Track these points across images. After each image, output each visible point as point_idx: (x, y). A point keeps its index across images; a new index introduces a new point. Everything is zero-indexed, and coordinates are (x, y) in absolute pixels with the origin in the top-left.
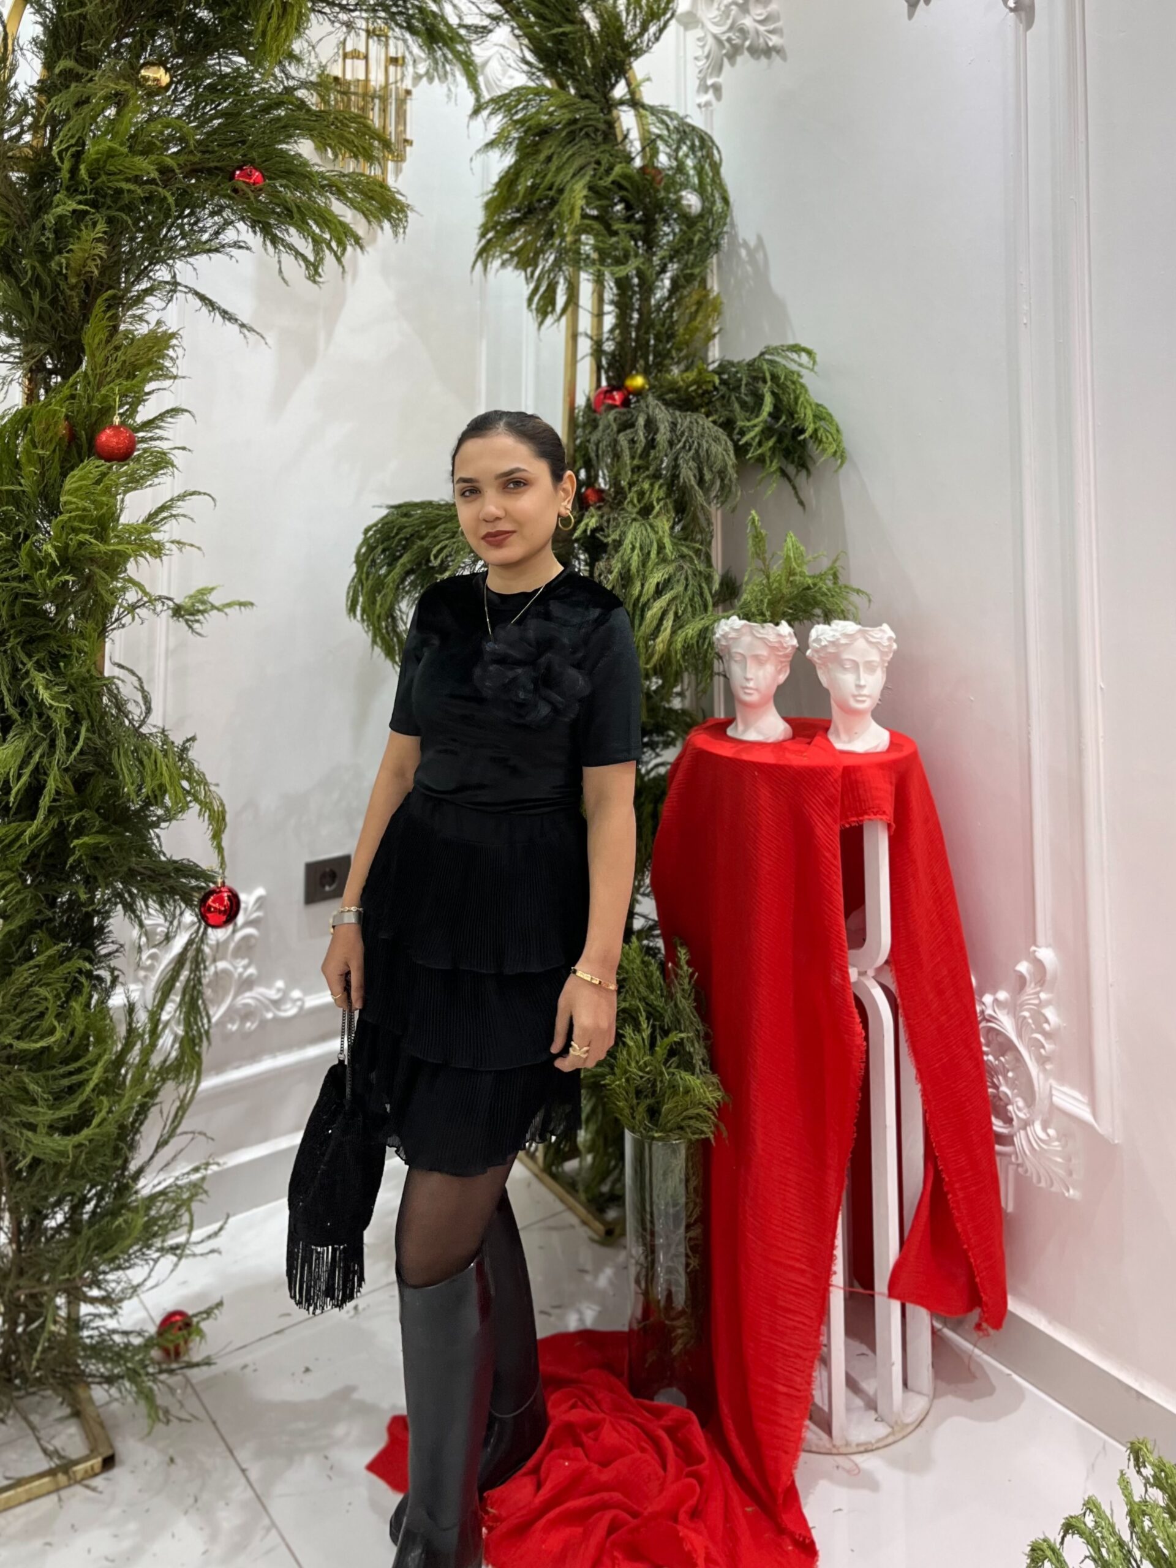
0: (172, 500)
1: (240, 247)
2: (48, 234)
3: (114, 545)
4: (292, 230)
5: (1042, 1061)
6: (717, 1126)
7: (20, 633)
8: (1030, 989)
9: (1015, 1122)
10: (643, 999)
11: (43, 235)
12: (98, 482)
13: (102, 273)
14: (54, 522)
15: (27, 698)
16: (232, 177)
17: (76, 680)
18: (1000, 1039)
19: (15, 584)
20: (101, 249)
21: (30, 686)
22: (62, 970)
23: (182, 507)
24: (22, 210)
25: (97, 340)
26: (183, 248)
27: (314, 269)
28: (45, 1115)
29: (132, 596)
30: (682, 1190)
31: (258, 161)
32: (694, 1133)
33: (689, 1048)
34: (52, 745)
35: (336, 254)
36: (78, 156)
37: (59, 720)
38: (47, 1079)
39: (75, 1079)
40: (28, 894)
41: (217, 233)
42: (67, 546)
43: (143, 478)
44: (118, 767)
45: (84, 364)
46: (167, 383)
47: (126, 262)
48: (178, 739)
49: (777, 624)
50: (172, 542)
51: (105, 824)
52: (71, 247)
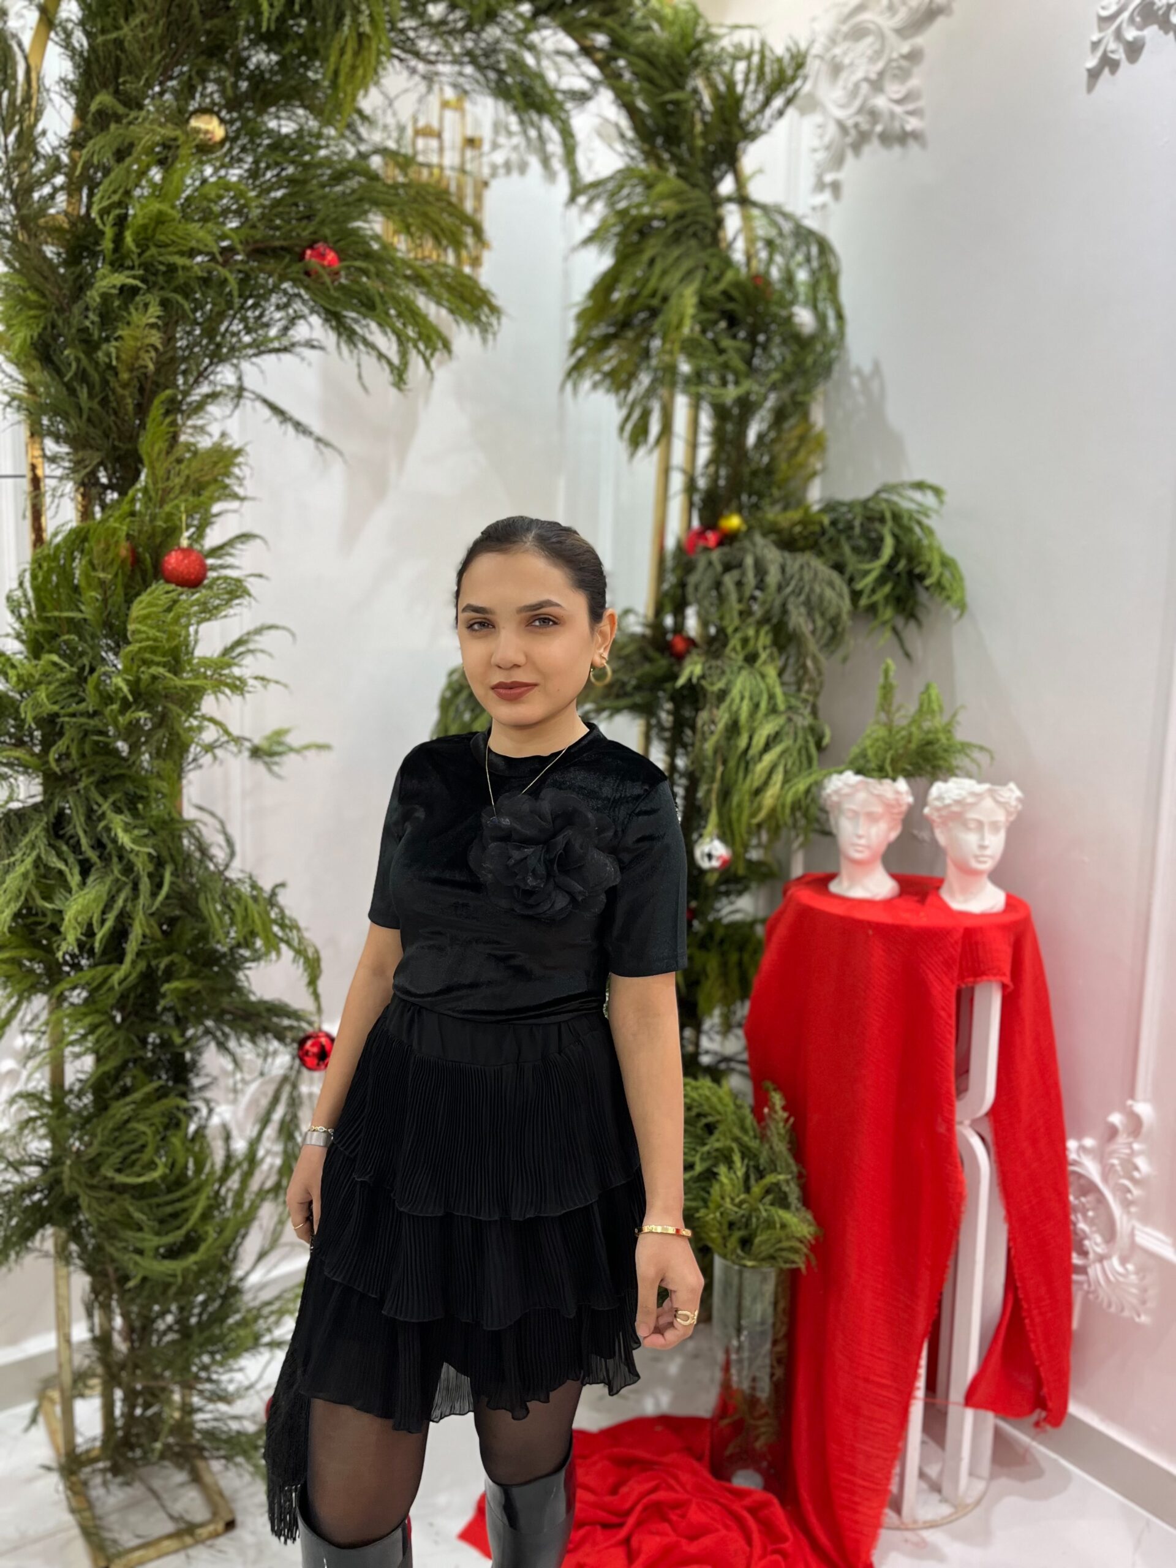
0: (248, 634)
1: (313, 347)
2: (91, 315)
3: (187, 679)
4: (373, 326)
5: (1126, 1204)
6: (807, 1256)
7: (91, 772)
8: (1122, 1139)
9: (1091, 1256)
10: (736, 1140)
11: (86, 317)
12: (169, 609)
13: (158, 371)
14: (122, 653)
15: (105, 840)
16: (301, 257)
17: (156, 823)
18: (1082, 1181)
19: (83, 720)
20: (155, 338)
21: (108, 829)
22: (158, 1108)
23: (261, 641)
24: (61, 289)
25: (156, 449)
26: (250, 346)
27: (399, 375)
28: (151, 1241)
29: (210, 734)
30: (770, 1310)
31: (331, 239)
32: (786, 1262)
33: (785, 1188)
34: (135, 887)
35: (424, 357)
36: (121, 222)
37: (142, 866)
38: (150, 1206)
39: (179, 1206)
40: (120, 1036)
41: (286, 329)
42: (138, 680)
43: (217, 608)
44: (206, 913)
45: (143, 477)
46: (234, 505)
47: (185, 359)
48: (267, 886)
49: (894, 780)
50: (256, 678)
51: (195, 968)
52: (119, 333)
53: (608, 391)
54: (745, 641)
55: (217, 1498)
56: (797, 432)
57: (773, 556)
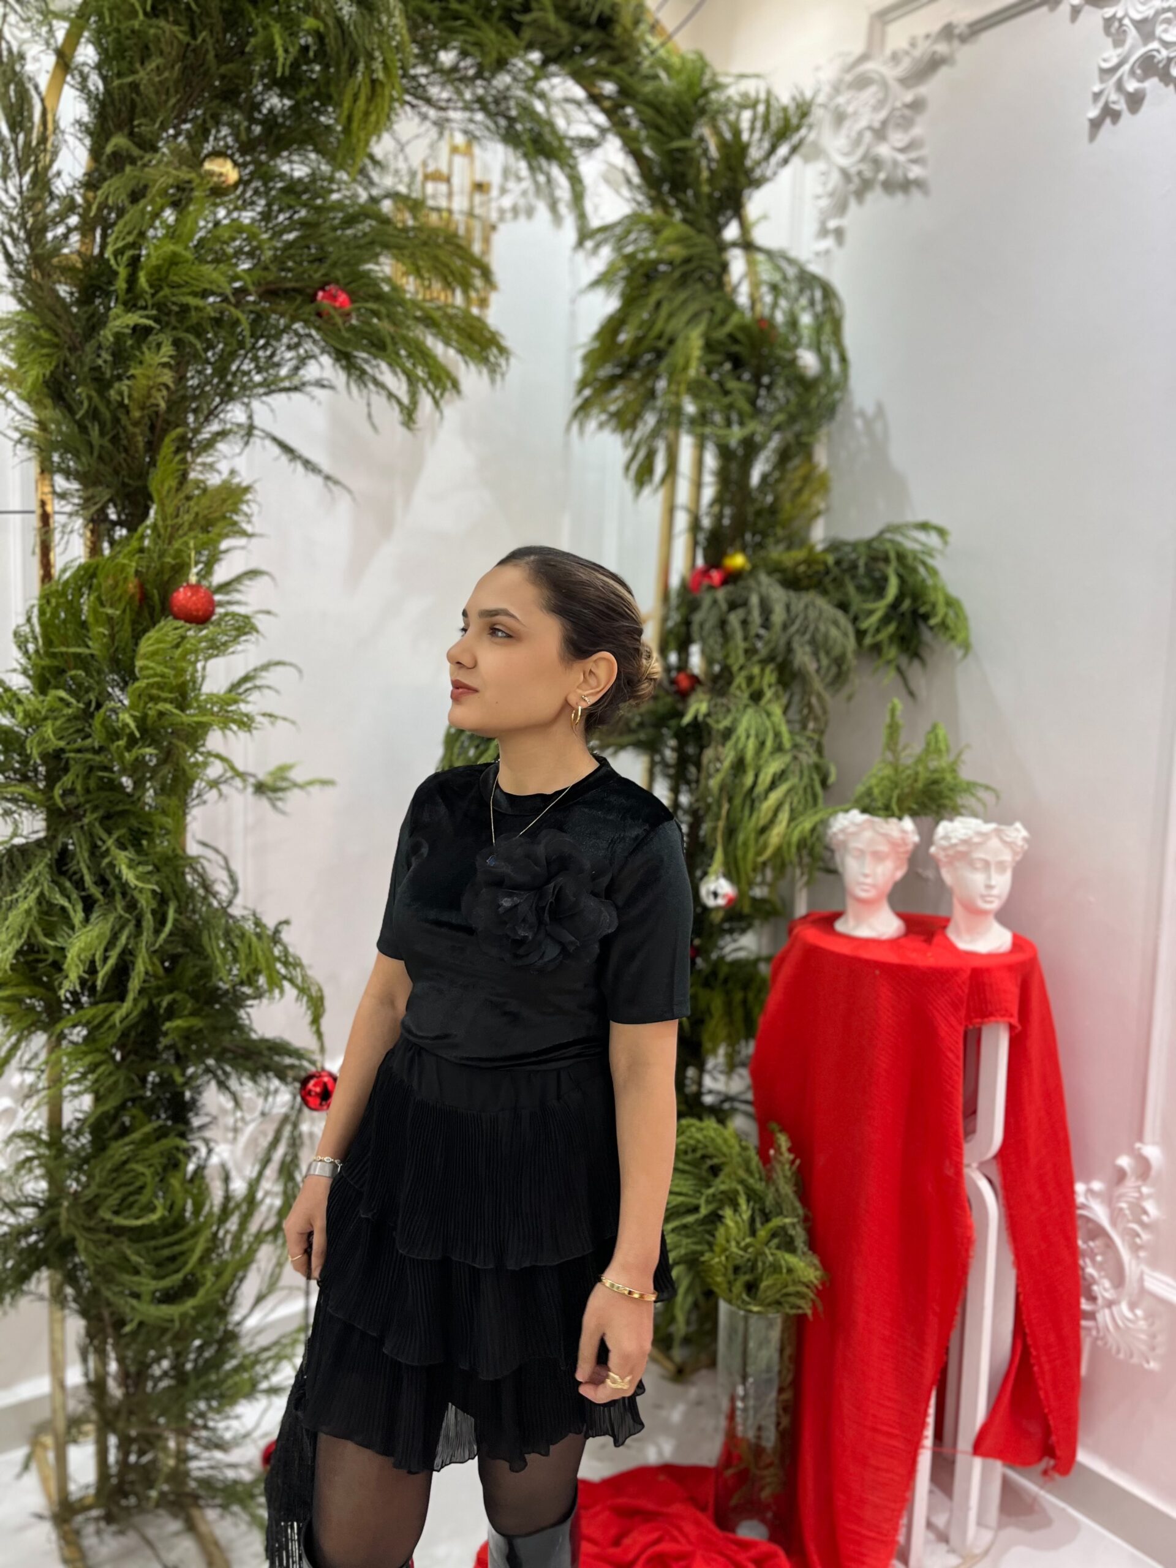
0: (255, 670)
1: (323, 386)
2: (104, 354)
3: (191, 716)
4: (384, 366)
5: (1135, 1248)
6: (813, 1301)
7: (95, 808)
8: (1131, 1182)
9: (1100, 1301)
10: (742, 1182)
11: (99, 356)
12: (177, 646)
13: (169, 409)
14: (130, 689)
15: (109, 876)
16: (313, 298)
17: (160, 859)
18: (1090, 1225)
19: (89, 756)
20: (167, 377)
21: (112, 865)
22: (157, 1147)
23: (268, 678)
24: (73, 328)
25: (166, 487)
26: (260, 385)
27: (409, 415)
28: (148, 1285)
29: (215, 770)
30: (776, 1356)
31: (342, 281)
32: (792, 1308)
33: (792, 1232)
34: (139, 924)
35: (434, 397)
36: (135, 263)
37: (145, 903)
38: (148, 1250)
39: (177, 1249)
40: (121, 1076)
41: (297, 369)
42: (145, 717)
43: (225, 644)
44: (209, 950)
45: (152, 512)
46: (242, 541)
47: (195, 398)
48: (270, 922)
49: (900, 818)
50: (264, 715)
51: (197, 1006)
52: (132, 372)
53: (614, 430)
54: (750, 679)
55: (212, 1548)
56: (801, 472)
57: (778, 594)
